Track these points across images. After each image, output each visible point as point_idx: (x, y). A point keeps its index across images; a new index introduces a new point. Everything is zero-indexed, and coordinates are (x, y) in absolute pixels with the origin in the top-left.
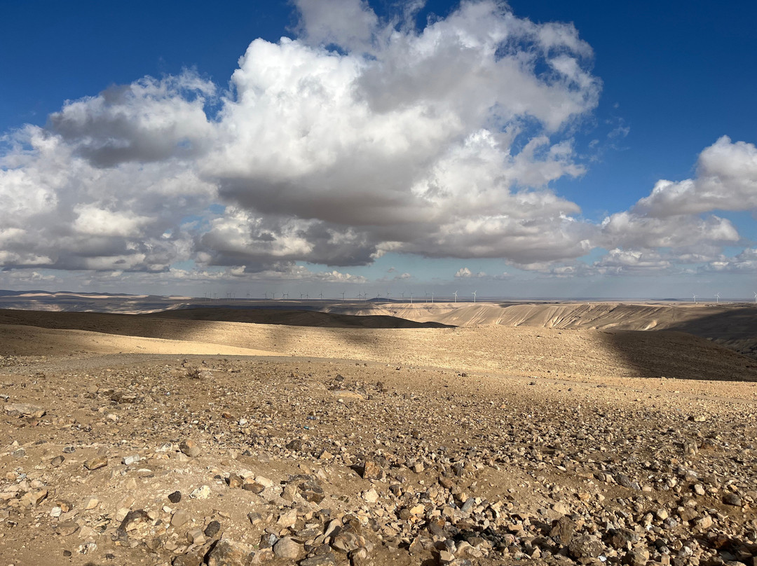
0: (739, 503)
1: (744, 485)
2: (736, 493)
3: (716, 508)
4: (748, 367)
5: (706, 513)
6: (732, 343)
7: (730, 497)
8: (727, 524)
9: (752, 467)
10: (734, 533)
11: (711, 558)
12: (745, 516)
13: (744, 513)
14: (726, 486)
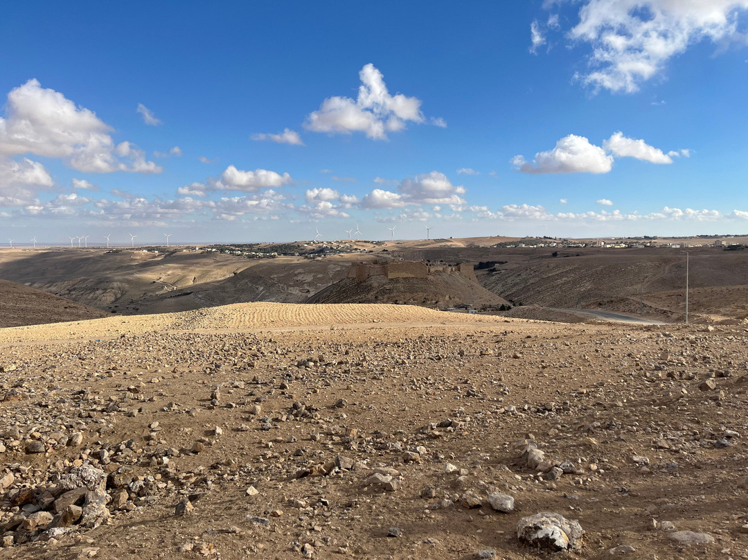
0: (42, 449)
1: (48, 429)
2: (39, 439)
3: (19, 461)
4: (66, 308)
5: (8, 470)
6: (50, 286)
7: (33, 446)
8: (30, 474)
9: (57, 408)
10: (38, 481)
11: (12, 518)
12: (48, 460)
13: (48, 458)
14: (28, 436)
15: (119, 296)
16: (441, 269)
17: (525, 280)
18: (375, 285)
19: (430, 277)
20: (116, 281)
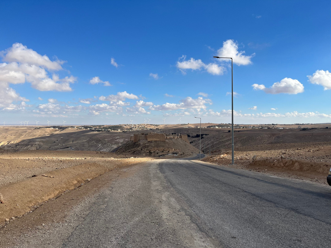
15: (38, 148)
16: (172, 137)
17: (213, 142)
18: (142, 144)
19: (167, 141)
20: (37, 141)
